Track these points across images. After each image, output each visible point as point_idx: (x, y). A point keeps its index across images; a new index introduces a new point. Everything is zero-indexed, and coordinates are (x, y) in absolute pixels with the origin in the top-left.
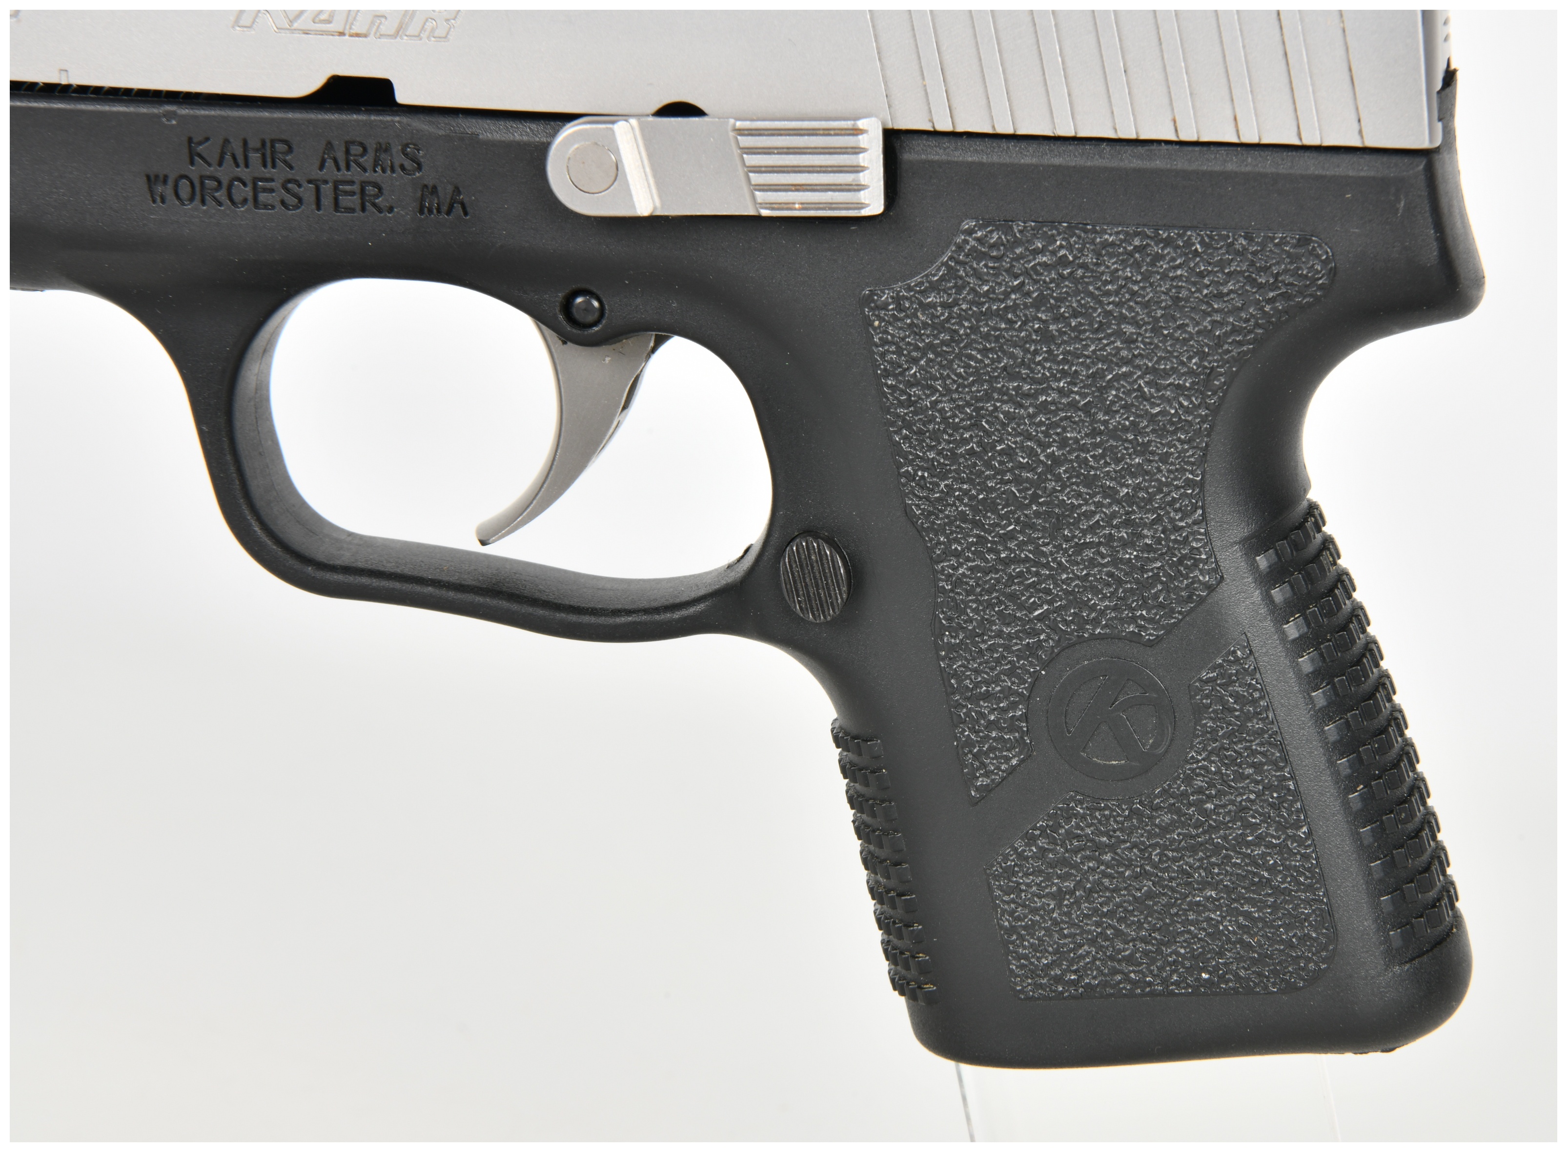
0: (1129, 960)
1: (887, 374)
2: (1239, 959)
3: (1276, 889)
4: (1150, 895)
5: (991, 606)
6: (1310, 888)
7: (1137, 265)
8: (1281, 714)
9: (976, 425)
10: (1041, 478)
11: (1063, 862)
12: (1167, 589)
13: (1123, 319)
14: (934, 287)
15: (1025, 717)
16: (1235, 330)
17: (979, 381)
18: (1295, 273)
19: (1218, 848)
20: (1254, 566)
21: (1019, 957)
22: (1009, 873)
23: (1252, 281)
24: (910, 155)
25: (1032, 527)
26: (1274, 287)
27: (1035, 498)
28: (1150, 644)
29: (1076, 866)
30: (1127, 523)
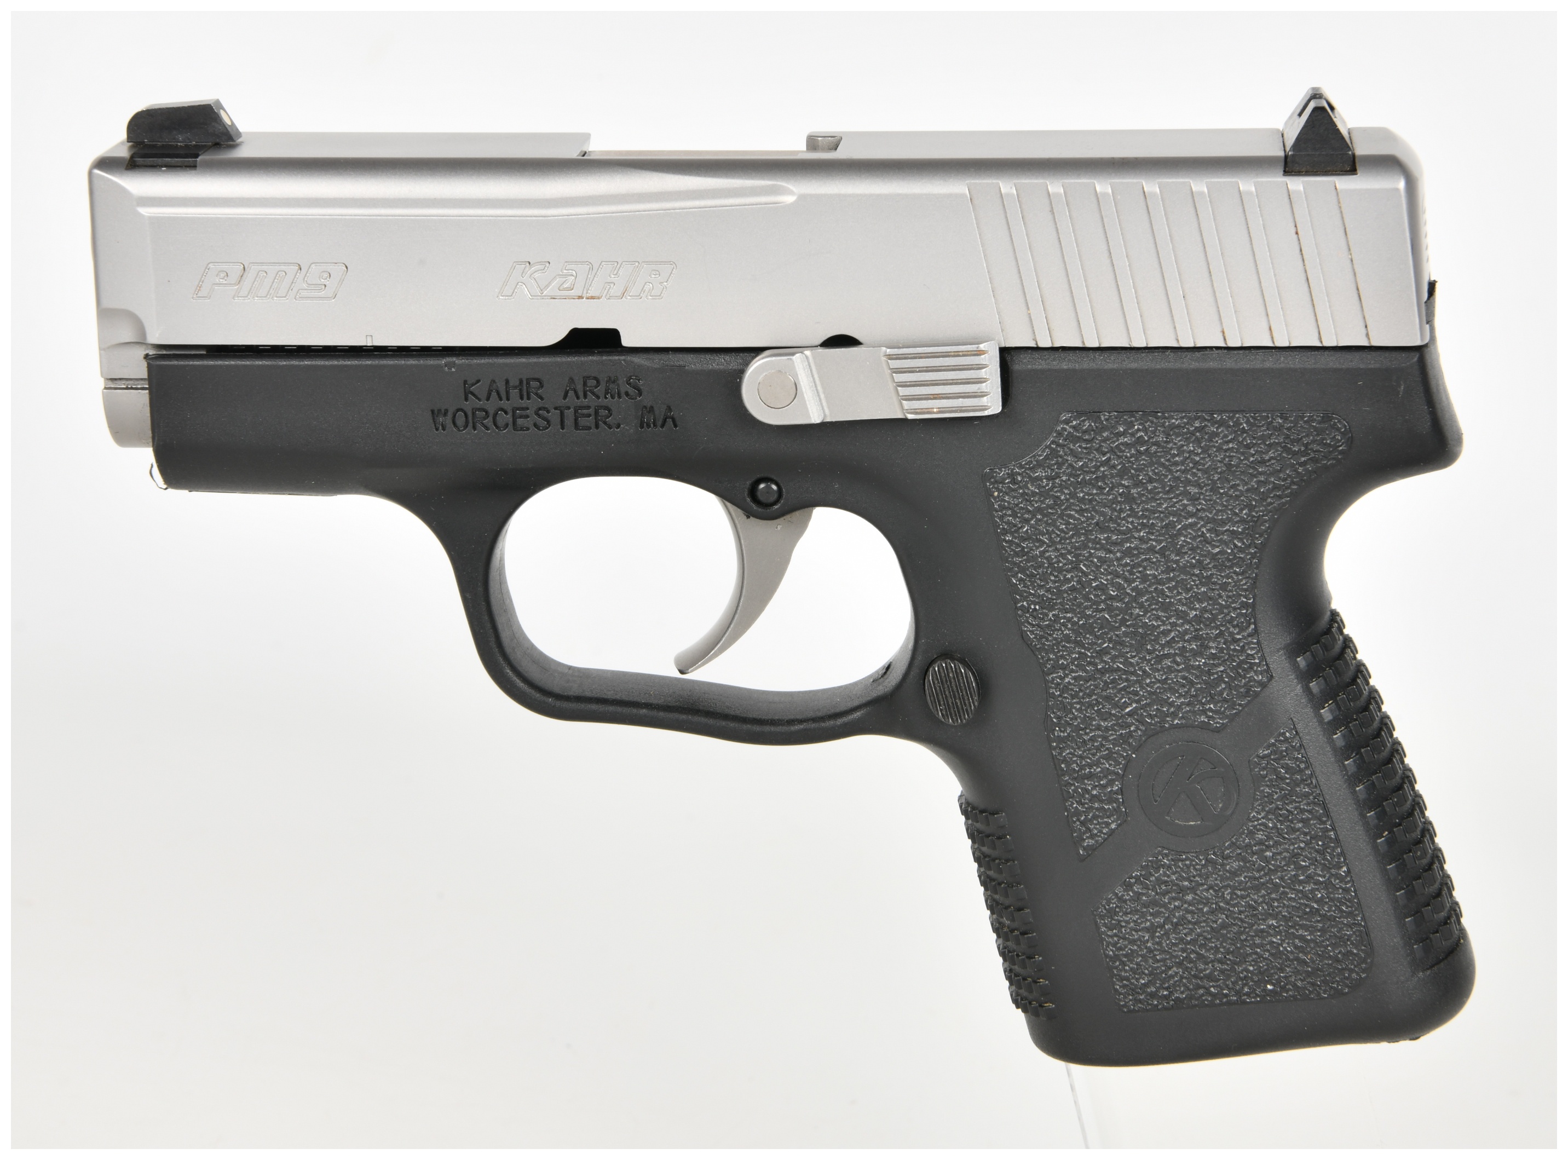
0: (1210, 977)
1: (1005, 532)
2: (1297, 972)
3: (1324, 916)
4: (1224, 926)
5: (1091, 706)
6: (1350, 914)
7: (1198, 441)
8: (1322, 780)
9: (1076, 568)
10: (1128, 606)
11: (1154, 903)
12: (1229, 686)
13: (1188, 482)
14: (1040, 465)
15: (1121, 791)
16: (1276, 487)
17: (1077, 534)
18: (1321, 443)
19: (1277, 886)
20: (1295, 666)
21: (1122, 979)
22: (1112, 913)
23: (1286, 449)
24: (1020, 365)
25: (1122, 644)
26: (1305, 453)
27: (1123, 622)
28: (1217, 730)
29: (1165, 906)
30: (1196, 638)
